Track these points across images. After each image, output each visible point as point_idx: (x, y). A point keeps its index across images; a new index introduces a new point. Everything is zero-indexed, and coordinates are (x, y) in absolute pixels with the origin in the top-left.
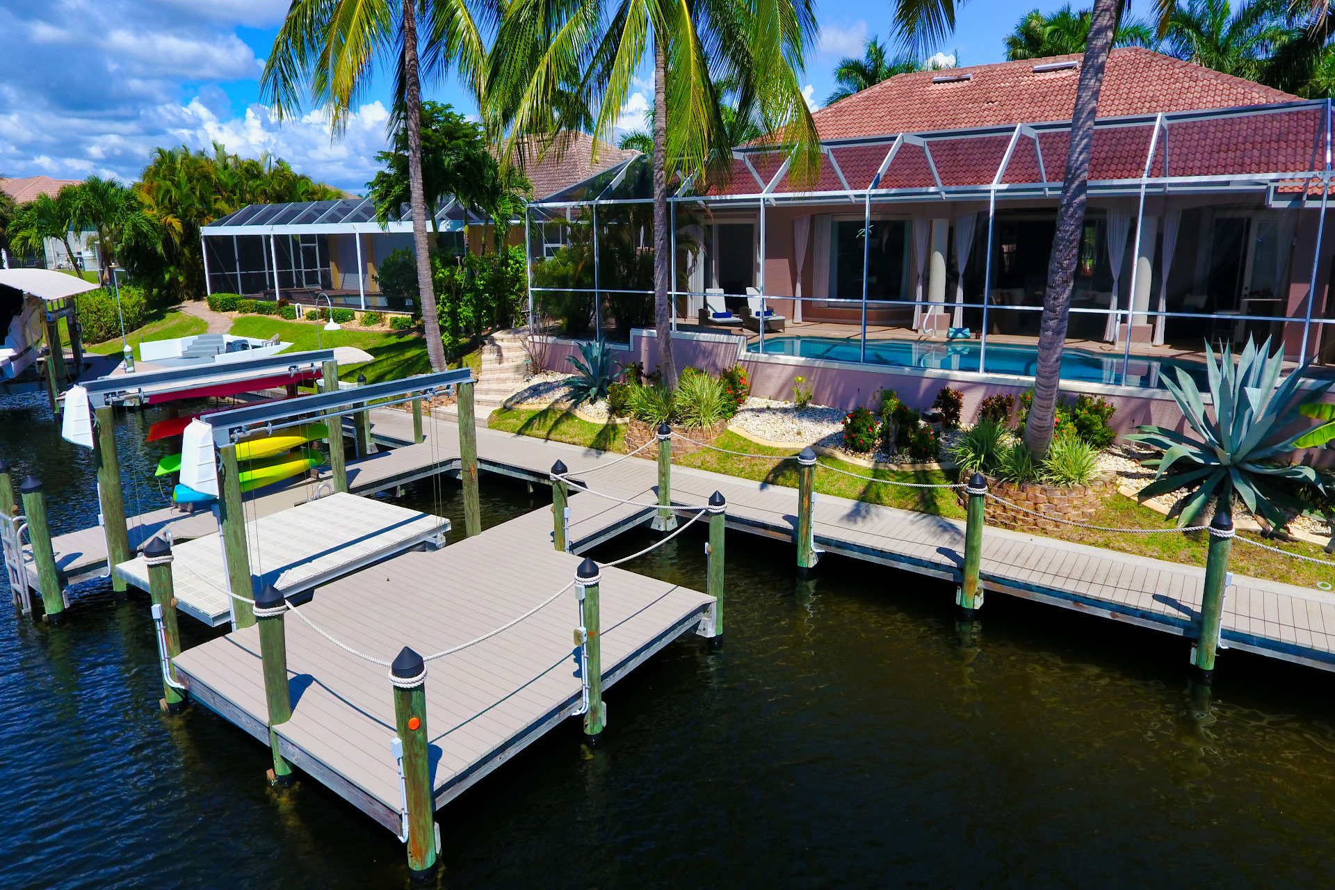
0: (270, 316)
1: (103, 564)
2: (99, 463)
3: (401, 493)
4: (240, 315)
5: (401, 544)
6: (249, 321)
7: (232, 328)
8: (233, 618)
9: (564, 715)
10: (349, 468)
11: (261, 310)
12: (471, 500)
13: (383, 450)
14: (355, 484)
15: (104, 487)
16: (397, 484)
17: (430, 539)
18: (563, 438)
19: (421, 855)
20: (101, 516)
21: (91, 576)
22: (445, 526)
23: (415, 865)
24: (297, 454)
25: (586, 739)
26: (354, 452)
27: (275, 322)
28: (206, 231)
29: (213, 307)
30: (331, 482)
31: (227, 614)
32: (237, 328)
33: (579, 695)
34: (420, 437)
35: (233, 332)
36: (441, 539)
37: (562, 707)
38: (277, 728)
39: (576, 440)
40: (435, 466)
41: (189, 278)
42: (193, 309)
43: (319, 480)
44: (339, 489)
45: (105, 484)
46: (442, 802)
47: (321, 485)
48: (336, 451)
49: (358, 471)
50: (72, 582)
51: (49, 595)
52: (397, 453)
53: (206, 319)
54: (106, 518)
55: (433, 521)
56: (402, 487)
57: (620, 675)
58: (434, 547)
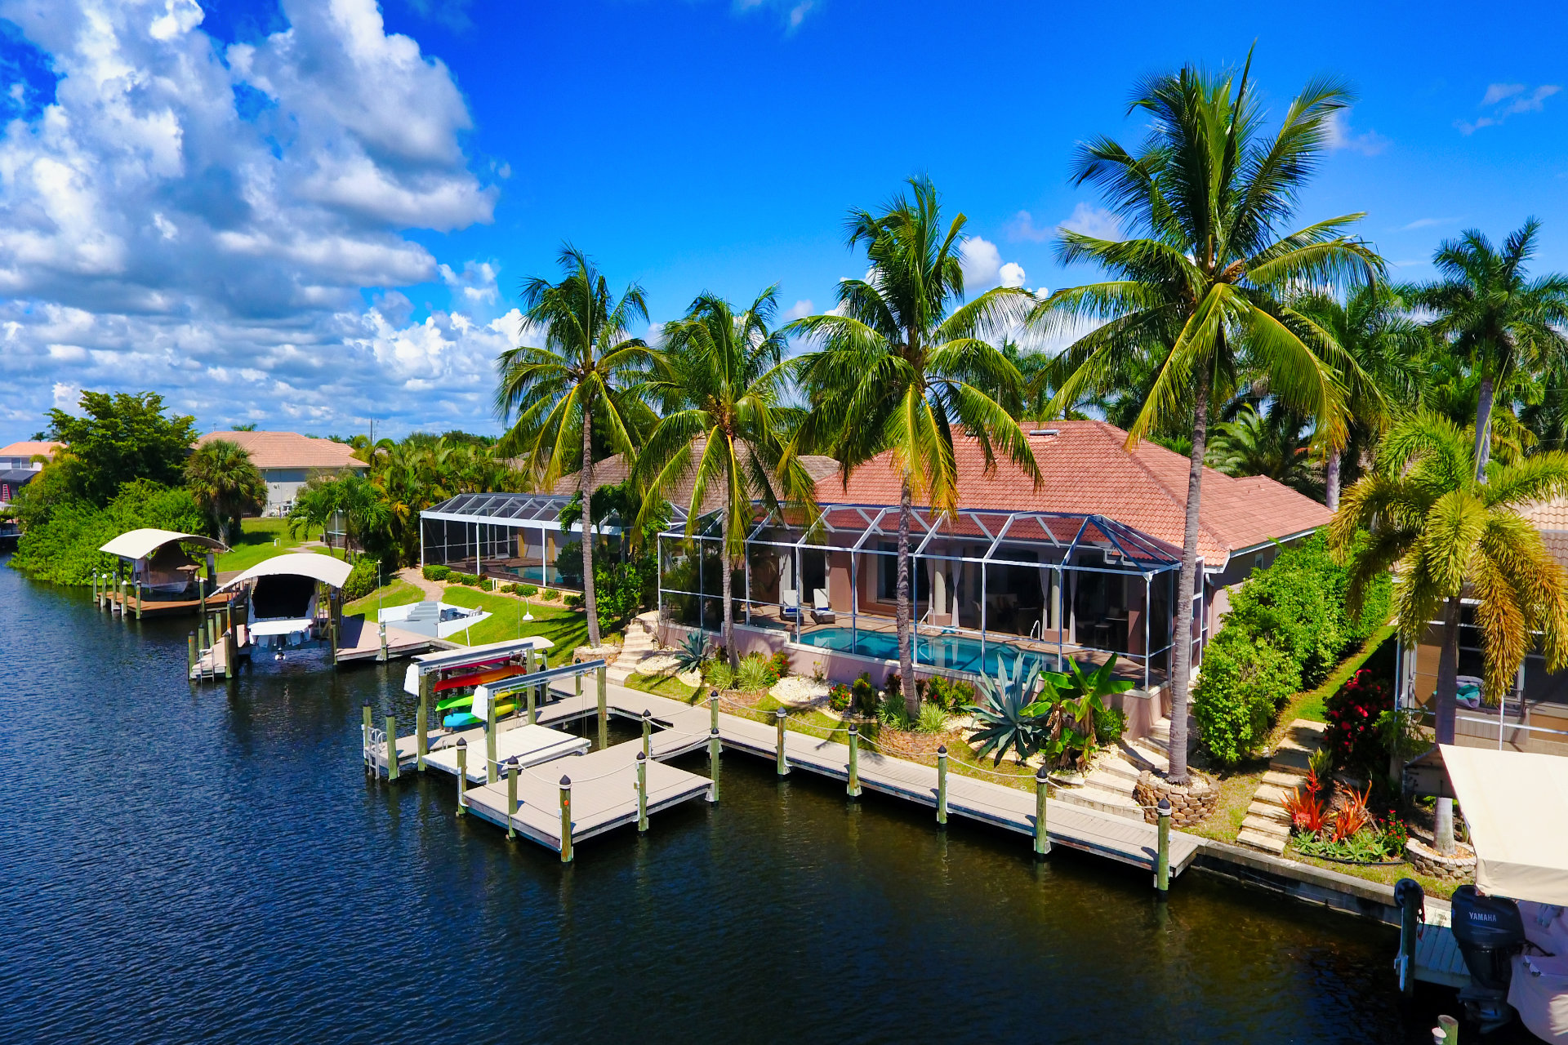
0: (472, 587)
1: (415, 755)
2: (419, 704)
3: (566, 727)
4: (449, 585)
5: (564, 751)
6: (456, 591)
7: (444, 597)
8: (487, 778)
9: (629, 820)
10: (537, 710)
11: (466, 582)
12: (603, 731)
13: (556, 700)
14: (539, 720)
15: (420, 715)
16: (564, 721)
17: (579, 750)
18: (670, 695)
19: (566, 855)
20: (416, 731)
21: (409, 761)
22: (588, 744)
23: (564, 860)
24: (506, 701)
25: (639, 833)
26: (540, 701)
27: (477, 593)
28: (425, 514)
29: (427, 576)
30: (526, 718)
31: (485, 777)
32: (448, 596)
33: (636, 813)
34: (579, 691)
35: (445, 600)
36: (585, 750)
37: (628, 816)
38: (513, 816)
39: (677, 697)
40: (584, 712)
41: (407, 550)
42: (411, 576)
43: (518, 717)
44: (531, 723)
45: (421, 713)
46: (576, 840)
47: (521, 719)
48: (531, 700)
49: (541, 712)
50: (401, 764)
51: (392, 769)
52: (565, 702)
53: (423, 588)
54: (419, 731)
55: (582, 741)
56: (567, 723)
57: (657, 809)
58: (580, 754)
